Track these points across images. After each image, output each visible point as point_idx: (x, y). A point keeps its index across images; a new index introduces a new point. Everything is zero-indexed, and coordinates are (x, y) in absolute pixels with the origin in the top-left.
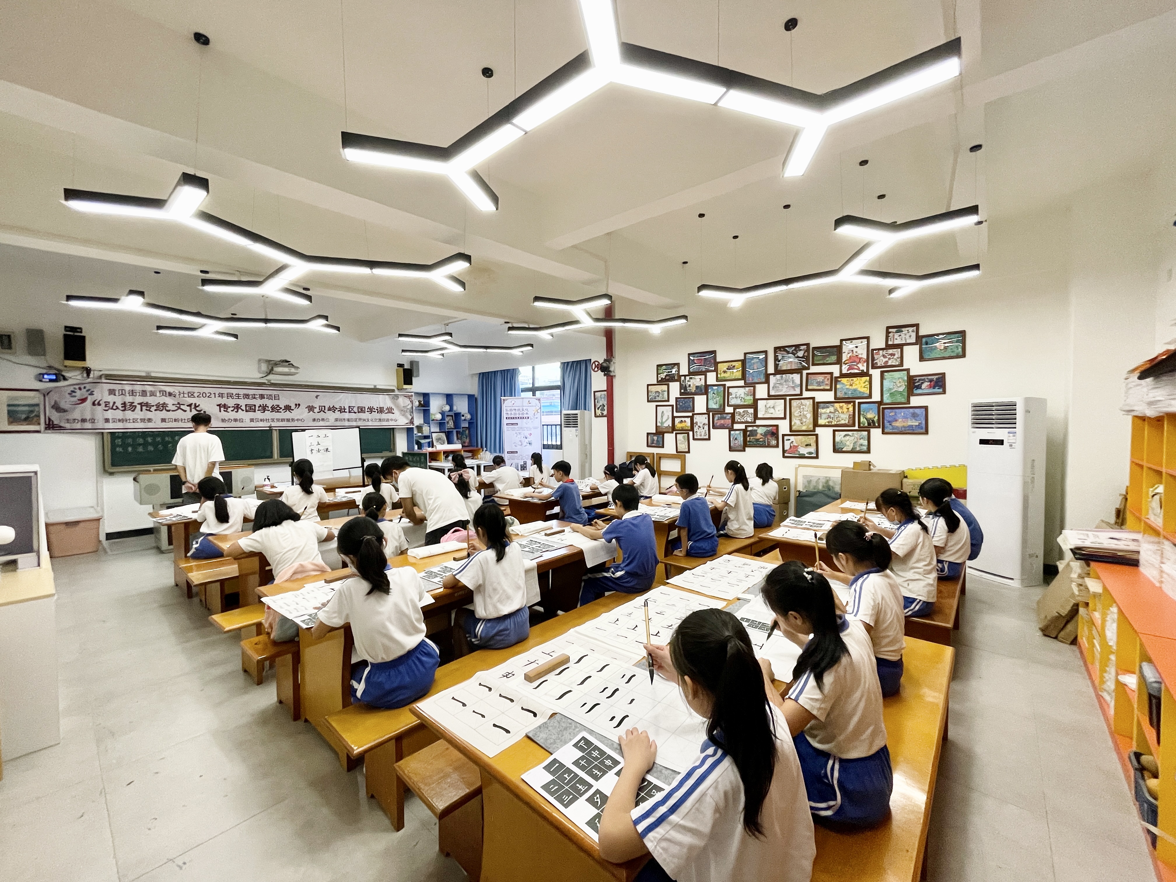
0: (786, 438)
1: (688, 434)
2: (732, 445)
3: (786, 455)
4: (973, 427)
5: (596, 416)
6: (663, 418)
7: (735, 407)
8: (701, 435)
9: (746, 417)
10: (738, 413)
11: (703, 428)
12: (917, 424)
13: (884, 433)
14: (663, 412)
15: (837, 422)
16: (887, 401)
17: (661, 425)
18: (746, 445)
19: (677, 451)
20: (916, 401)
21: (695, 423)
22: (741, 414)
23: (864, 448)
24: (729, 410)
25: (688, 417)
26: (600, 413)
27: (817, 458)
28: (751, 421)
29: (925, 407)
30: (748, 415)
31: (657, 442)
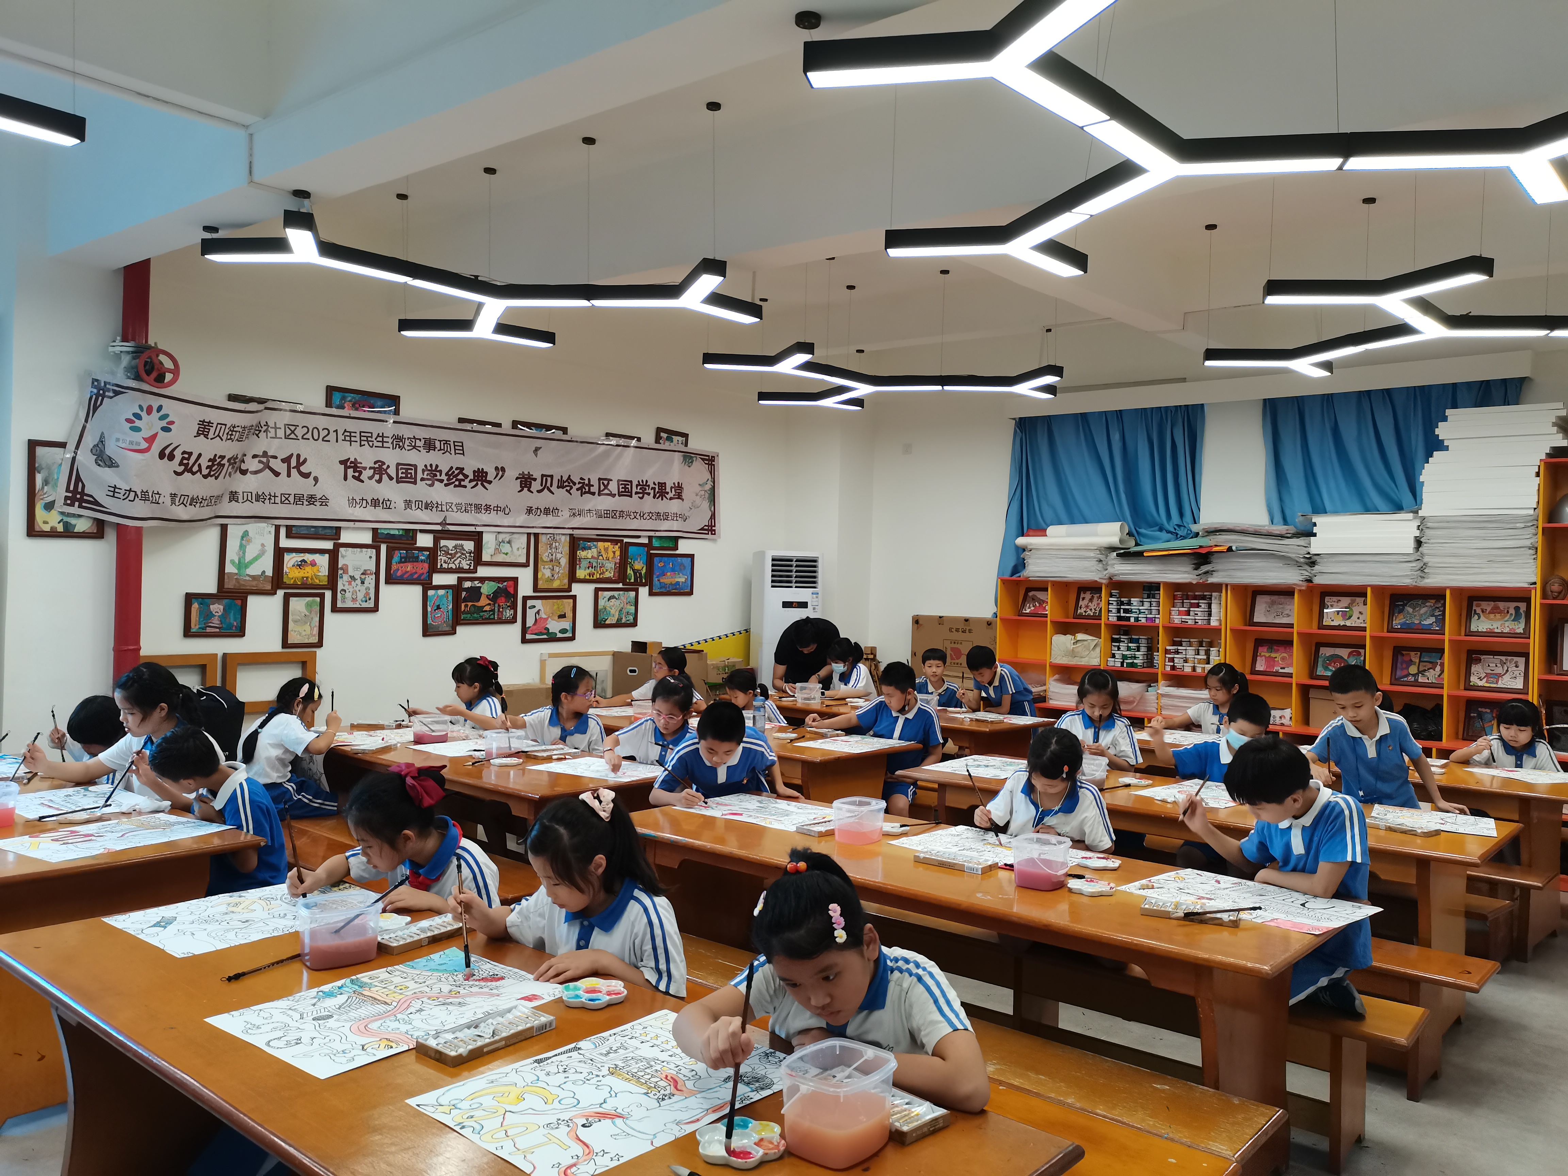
0: (530, 603)
1: (322, 596)
2: (429, 621)
3: (528, 637)
4: (773, 587)
5: (32, 531)
6: (244, 553)
7: (438, 536)
8: (354, 600)
9: (459, 559)
10: (444, 549)
11: (363, 583)
12: (683, 580)
13: (651, 594)
14: (245, 534)
15: (600, 575)
16: (656, 543)
17: (239, 569)
18: (458, 620)
19: (285, 644)
20: (684, 547)
21: (341, 568)
22: (450, 552)
23: (631, 618)
24: (424, 541)
25: (321, 552)
26: (59, 523)
27: (572, 638)
28: (467, 567)
29: (692, 556)
30: (463, 554)
31: (218, 622)
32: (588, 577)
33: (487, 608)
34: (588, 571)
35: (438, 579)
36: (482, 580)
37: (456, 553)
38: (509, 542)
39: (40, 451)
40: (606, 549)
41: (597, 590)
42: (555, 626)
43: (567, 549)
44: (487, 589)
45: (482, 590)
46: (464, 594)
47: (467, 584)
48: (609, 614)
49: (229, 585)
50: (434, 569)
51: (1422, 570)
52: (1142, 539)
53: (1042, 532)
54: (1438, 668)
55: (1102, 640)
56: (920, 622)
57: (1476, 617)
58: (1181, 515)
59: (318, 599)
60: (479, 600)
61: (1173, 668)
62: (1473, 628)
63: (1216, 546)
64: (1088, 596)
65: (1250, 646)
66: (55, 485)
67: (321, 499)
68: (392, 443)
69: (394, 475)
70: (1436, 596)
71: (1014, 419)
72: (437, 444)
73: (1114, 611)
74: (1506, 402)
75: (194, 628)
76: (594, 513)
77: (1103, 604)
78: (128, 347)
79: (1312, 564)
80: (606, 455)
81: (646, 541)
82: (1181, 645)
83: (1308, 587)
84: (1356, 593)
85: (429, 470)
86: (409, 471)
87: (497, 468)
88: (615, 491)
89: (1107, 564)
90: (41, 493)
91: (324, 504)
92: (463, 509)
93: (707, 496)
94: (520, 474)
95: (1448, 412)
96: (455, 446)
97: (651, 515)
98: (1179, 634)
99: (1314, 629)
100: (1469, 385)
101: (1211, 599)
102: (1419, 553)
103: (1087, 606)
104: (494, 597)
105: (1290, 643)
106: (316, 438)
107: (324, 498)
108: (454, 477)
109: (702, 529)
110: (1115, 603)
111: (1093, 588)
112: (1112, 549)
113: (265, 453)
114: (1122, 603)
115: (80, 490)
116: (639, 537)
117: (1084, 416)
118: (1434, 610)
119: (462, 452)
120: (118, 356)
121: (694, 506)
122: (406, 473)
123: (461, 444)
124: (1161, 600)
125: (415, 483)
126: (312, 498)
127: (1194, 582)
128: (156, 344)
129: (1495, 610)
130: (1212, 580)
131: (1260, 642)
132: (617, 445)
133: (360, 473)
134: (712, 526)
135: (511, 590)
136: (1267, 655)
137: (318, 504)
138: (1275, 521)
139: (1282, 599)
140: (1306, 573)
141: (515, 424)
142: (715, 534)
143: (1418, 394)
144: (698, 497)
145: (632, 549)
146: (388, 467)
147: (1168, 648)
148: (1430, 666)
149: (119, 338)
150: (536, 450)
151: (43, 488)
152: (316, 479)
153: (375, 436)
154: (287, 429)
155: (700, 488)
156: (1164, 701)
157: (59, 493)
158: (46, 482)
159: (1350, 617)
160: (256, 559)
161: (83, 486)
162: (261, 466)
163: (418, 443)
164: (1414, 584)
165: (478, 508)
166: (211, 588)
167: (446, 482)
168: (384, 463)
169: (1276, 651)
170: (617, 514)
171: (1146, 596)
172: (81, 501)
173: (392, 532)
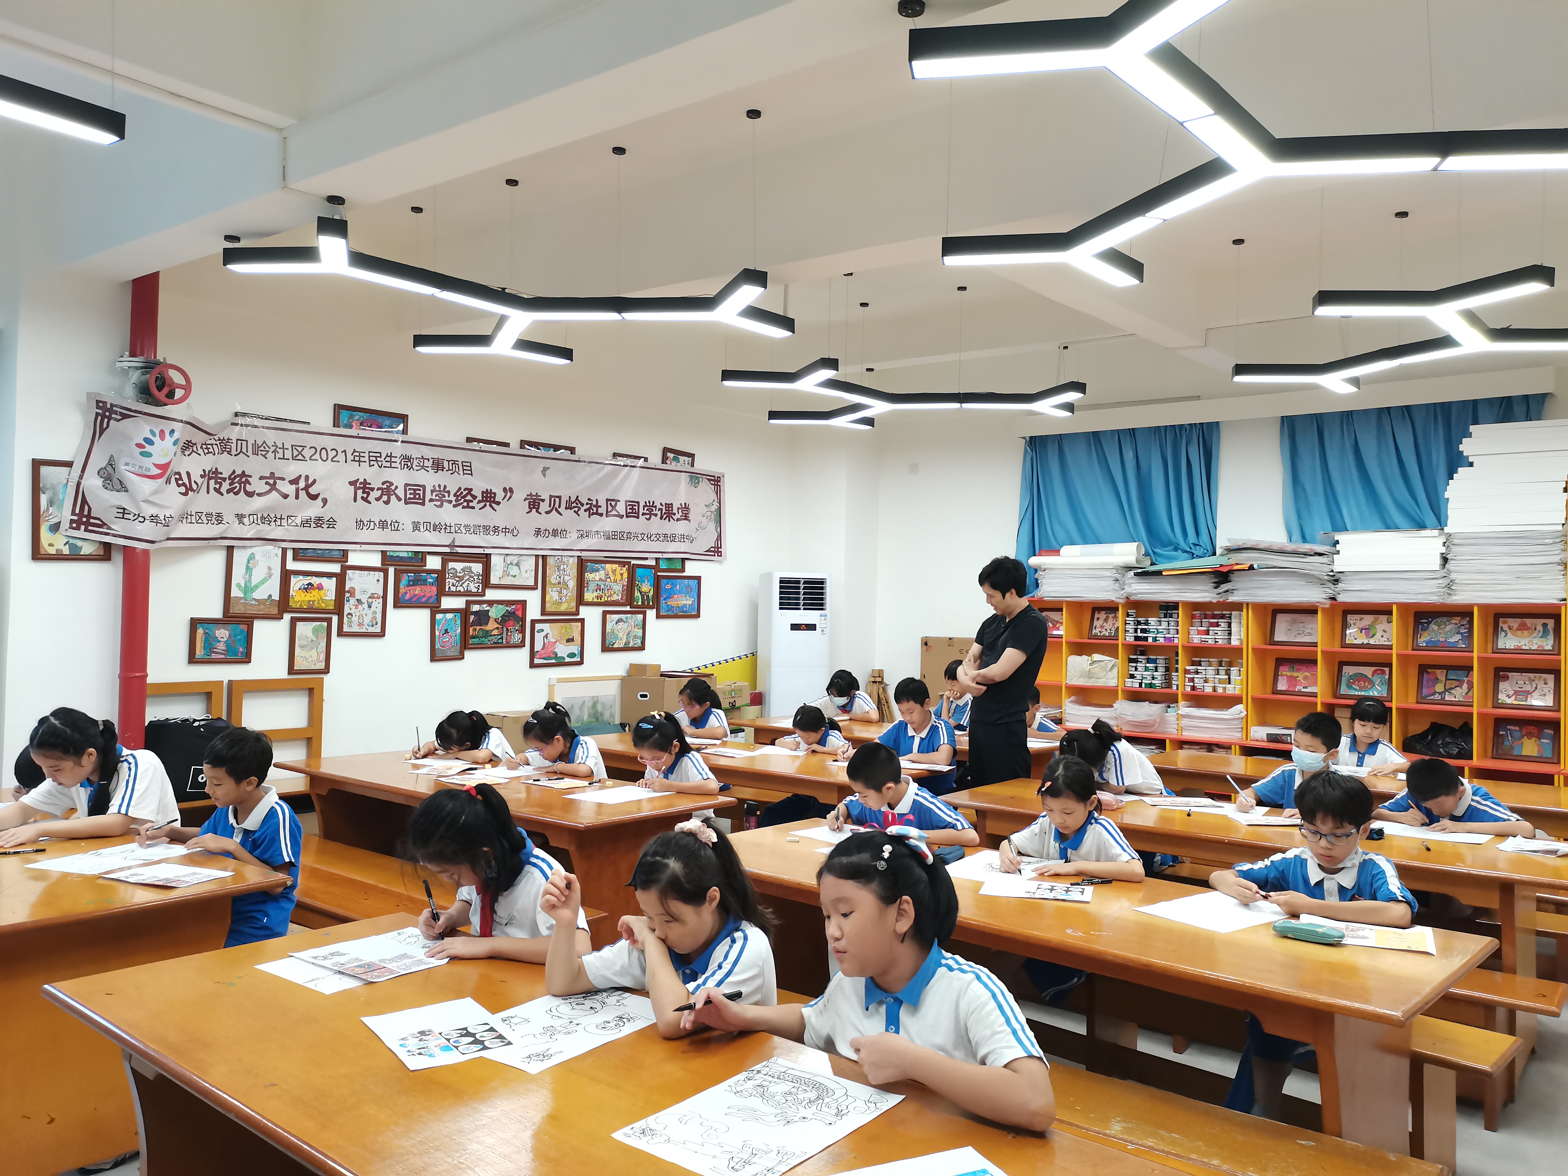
0: (538, 626)
1: (329, 621)
2: (437, 646)
3: (536, 661)
4: (780, 609)
5: (37, 554)
6: (250, 576)
7: (447, 558)
8: (361, 624)
9: (467, 582)
10: (452, 571)
11: (370, 607)
12: (690, 602)
13: (659, 616)
14: (252, 557)
15: (608, 597)
16: (663, 565)
17: (245, 594)
18: (466, 644)
19: (291, 670)
20: (691, 569)
21: (349, 592)
22: (458, 574)
23: (639, 641)
24: (434, 563)
25: (329, 575)
26: (65, 545)
27: (581, 663)
28: (476, 590)
29: (699, 579)
30: (471, 577)
31: (224, 648)
32: (595, 600)
33: (495, 632)
34: (596, 594)
35: (447, 603)
36: (491, 603)
37: (465, 575)
38: (517, 565)
39: (44, 470)
40: (614, 571)
41: (605, 613)
42: (563, 650)
43: (574, 572)
44: (495, 612)
45: (490, 614)
46: (472, 618)
47: (475, 608)
48: (616, 637)
49: (235, 609)
50: (442, 592)
51: (1449, 587)
52: (1158, 559)
53: (1057, 552)
54: (1465, 686)
55: (1119, 661)
56: (929, 644)
57: (1503, 634)
58: (1197, 533)
59: (325, 624)
60: (487, 624)
61: (1193, 688)
62: (1501, 645)
63: (1237, 564)
64: (1103, 615)
65: (1271, 665)
66: (61, 506)
67: (328, 521)
68: (400, 463)
69: (403, 497)
70: (1464, 613)
71: (1024, 438)
72: (446, 464)
73: (1131, 631)
74: (1528, 418)
75: (199, 653)
76: (602, 534)
77: (1120, 624)
78: (137, 362)
79: (1336, 581)
80: (614, 475)
81: (653, 563)
82: (1200, 665)
83: (1332, 605)
84: (1382, 611)
85: (439, 491)
86: (417, 492)
87: (505, 490)
88: (623, 513)
89: (1124, 584)
90: (45, 514)
91: (331, 526)
92: (472, 530)
93: (713, 516)
94: (528, 495)
95: (1473, 428)
96: (463, 466)
97: (658, 536)
98: (1198, 654)
99: (1337, 648)
100: (1490, 401)
101: (1230, 618)
102: (1445, 570)
103: (1103, 626)
104: (505, 620)
105: (1314, 662)
106: (324, 458)
107: (331, 520)
108: (462, 498)
109: (708, 551)
110: (1132, 623)
111: (1110, 608)
112: (1130, 568)
113: (272, 474)
114: (1139, 623)
115: (86, 513)
116: (646, 559)
117: (1096, 435)
118: (1459, 627)
119: (470, 472)
120: (125, 372)
121: (701, 527)
122: (415, 494)
123: (469, 464)
124: (1180, 620)
125: (423, 504)
126: (319, 520)
127: (1215, 601)
128: (164, 359)
129: (1523, 627)
130: (1232, 599)
131: (1281, 662)
132: (624, 466)
133: (368, 494)
134: (718, 548)
135: (519, 613)
136: (1289, 674)
137: (325, 526)
138: (1293, 539)
139: (1302, 617)
140: (1330, 590)
141: (523, 444)
142: (721, 556)
143: (1438, 411)
144: (705, 518)
145: (639, 571)
146: (397, 487)
147: (1188, 668)
148: (1456, 683)
149: (127, 353)
150: (545, 470)
151: (48, 509)
152: (325, 501)
153: (383, 456)
154: (294, 450)
155: (706, 509)
156: (1185, 722)
157: (66, 515)
158: (51, 503)
159: (1373, 635)
160: (262, 582)
161: (90, 509)
162: (268, 487)
163: (427, 463)
164: (1441, 601)
165: (486, 529)
166: (216, 611)
167: (454, 503)
168: (392, 484)
169: (1298, 670)
170: (625, 536)
171: (1162, 615)
172: (87, 524)
173: (401, 555)
